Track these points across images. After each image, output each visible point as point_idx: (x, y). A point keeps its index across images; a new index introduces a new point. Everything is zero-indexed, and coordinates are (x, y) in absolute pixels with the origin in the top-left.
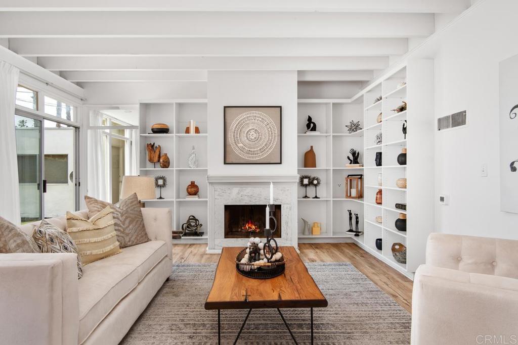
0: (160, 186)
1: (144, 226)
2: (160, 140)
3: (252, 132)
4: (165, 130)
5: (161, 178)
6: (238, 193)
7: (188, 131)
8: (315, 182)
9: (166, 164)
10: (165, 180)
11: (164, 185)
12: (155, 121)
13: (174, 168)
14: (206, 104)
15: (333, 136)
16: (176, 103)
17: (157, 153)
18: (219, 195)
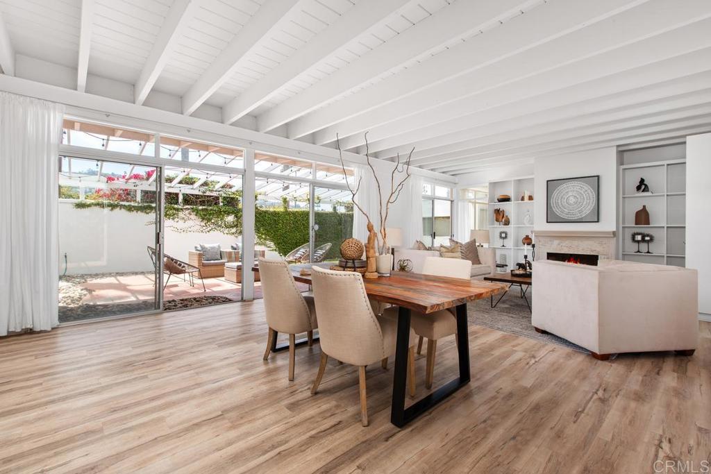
0: (504, 238)
1: (478, 256)
2: (503, 206)
3: (571, 198)
4: (506, 199)
5: (503, 232)
6: (559, 244)
7: (523, 199)
8: (647, 238)
9: (507, 223)
10: (506, 234)
11: (506, 237)
12: (500, 193)
13: (512, 225)
14: (533, 178)
15: (667, 195)
16: (515, 180)
17: (502, 215)
18: (542, 245)
